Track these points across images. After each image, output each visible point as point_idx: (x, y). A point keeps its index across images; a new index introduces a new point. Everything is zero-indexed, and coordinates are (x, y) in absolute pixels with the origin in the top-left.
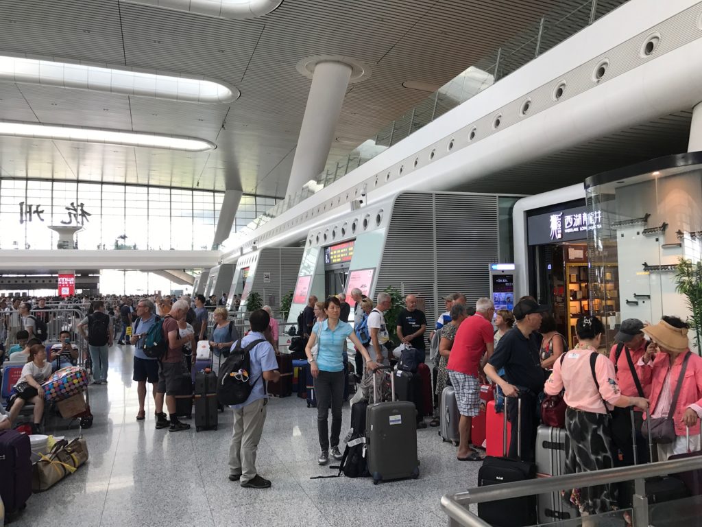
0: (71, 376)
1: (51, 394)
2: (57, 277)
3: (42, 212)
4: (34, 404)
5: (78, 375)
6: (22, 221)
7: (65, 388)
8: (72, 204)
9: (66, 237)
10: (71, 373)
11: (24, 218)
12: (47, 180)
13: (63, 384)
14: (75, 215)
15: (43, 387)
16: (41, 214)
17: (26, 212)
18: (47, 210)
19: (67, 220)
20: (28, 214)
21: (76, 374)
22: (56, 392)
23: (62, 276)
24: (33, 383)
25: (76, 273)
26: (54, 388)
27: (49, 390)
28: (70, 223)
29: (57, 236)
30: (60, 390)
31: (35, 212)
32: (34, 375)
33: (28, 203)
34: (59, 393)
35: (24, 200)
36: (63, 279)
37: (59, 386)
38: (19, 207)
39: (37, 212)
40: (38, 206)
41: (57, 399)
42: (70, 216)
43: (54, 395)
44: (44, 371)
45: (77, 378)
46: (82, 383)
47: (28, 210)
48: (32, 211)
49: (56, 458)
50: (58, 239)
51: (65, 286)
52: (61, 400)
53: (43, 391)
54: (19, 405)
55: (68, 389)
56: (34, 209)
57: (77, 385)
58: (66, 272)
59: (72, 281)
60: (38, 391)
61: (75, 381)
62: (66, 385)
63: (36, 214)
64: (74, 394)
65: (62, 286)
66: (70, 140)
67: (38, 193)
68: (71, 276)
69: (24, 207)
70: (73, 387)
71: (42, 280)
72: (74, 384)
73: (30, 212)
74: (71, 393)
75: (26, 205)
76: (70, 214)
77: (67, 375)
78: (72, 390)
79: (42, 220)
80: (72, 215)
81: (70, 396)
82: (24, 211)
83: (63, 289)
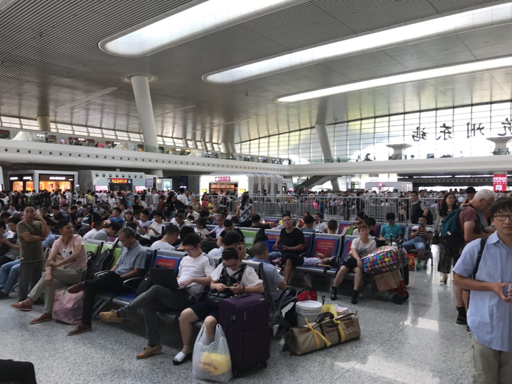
0: (383, 255)
1: (367, 267)
2: (492, 177)
3: (483, 128)
4: (355, 273)
5: (389, 255)
6: (468, 137)
7: (378, 264)
8: (507, 119)
9: (501, 146)
10: (384, 252)
11: (470, 135)
12: (487, 103)
13: (377, 260)
14: (509, 128)
15: (362, 260)
16: (482, 130)
17: (472, 130)
18: (487, 126)
19: (503, 133)
20: (473, 131)
21: (387, 254)
22: (371, 266)
23: (496, 176)
24: (356, 256)
25: (509, 173)
26: (370, 262)
27: (366, 263)
28: (505, 134)
29: (493, 146)
30: (374, 265)
31: (478, 129)
32: (359, 249)
33: (473, 123)
34: (373, 267)
35: (469, 121)
36: (497, 178)
37: (373, 261)
38: (467, 126)
39: (479, 128)
40: (480, 124)
41: (372, 272)
42: (505, 130)
43: (370, 269)
44: (367, 246)
45: (388, 257)
46: (392, 262)
47: (473, 128)
48: (476, 128)
49: (319, 328)
50: (495, 148)
51: (499, 184)
52: (376, 274)
53: (361, 262)
54: (342, 271)
55: (380, 266)
56: (477, 126)
57: (388, 264)
58: (499, 173)
59: (504, 179)
60: (358, 262)
61: (386, 260)
62: (379, 262)
63: (479, 130)
64: (386, 271)
65: (496, 184)
66: (502, 68)
67: (480, 114)
68: (504, 176)
69: (470, 126)
70: (384, 264)
71: (483, 179)
72: (385, 262)
73: (474, 129)
74: (383, 270)
75: (472, 125)
76: (505, 127)
77: (380, 253)
78: (383, 267)
79: (483, 134)
80: (507, 129)
81: (383, 272)
82: (470, 129)
83: (497, 186)
